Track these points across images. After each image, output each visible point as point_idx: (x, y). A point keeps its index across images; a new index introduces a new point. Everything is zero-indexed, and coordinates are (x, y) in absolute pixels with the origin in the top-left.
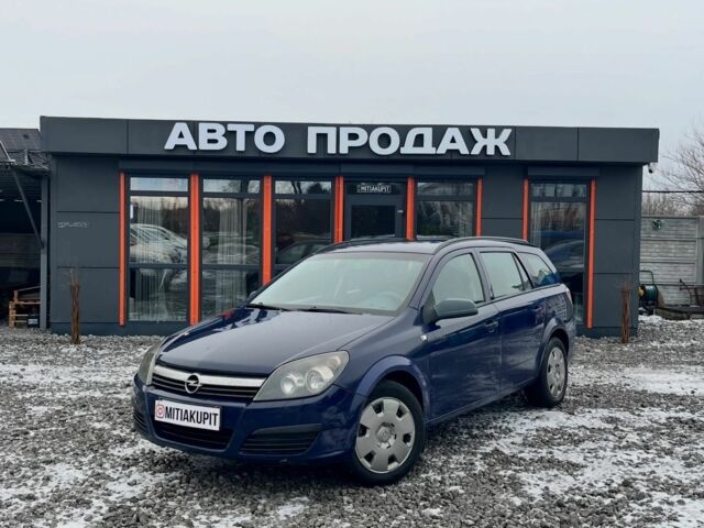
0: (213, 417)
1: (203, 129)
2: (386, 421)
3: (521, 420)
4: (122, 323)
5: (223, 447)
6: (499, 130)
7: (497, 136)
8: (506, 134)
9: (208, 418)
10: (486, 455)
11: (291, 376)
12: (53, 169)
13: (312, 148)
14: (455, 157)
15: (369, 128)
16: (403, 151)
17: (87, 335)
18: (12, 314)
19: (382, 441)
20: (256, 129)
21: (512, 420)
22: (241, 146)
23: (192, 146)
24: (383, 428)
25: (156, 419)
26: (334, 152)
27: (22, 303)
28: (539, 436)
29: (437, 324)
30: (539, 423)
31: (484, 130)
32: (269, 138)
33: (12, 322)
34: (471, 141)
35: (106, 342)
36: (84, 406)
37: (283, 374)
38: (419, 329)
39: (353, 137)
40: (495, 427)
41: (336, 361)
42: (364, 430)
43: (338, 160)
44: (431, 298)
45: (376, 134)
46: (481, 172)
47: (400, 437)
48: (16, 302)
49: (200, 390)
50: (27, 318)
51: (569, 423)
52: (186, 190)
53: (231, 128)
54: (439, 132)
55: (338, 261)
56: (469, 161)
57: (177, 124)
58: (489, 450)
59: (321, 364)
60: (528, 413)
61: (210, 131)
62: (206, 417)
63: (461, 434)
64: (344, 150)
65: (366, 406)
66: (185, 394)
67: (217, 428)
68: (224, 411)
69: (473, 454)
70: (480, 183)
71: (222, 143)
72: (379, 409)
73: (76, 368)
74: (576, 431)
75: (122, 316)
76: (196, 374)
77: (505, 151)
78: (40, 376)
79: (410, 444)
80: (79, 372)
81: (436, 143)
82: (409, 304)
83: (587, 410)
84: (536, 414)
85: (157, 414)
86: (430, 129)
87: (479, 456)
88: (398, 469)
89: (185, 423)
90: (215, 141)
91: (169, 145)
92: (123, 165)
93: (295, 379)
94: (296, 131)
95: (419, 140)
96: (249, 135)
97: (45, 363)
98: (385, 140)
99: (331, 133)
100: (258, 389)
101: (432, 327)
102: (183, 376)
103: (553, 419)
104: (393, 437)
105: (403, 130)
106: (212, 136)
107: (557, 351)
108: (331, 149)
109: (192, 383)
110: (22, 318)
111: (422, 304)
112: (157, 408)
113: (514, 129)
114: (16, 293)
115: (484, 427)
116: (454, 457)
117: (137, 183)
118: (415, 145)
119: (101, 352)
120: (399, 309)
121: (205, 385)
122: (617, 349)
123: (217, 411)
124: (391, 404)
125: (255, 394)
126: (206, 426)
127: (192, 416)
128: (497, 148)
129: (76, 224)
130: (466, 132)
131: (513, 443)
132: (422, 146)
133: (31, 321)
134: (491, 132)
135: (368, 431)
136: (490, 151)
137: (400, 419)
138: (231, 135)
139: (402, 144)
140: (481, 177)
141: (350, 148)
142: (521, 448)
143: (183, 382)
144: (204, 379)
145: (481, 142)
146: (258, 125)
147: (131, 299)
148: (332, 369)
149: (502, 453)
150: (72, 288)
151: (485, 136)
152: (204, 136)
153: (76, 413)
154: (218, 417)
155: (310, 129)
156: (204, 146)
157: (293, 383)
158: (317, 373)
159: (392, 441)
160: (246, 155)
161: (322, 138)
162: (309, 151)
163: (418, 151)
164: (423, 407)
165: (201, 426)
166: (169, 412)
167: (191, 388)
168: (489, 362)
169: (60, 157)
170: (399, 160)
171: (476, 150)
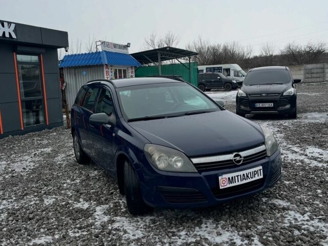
0: (259, 171)
9: (257, 173)
25: (222, 188)
49: (244, 160)
62: (255, 173)
66: (236, 166)
67: (262, 177)
85: (221, 185)
89: (244, 182)
109: (238, 158)
112: (221, 181)
123: (261, 167)
126: (257, 178)
127: (247, 176)
143: (232, 160)
144: (243, 154)
154: (262, 171)
165: (254, 179)
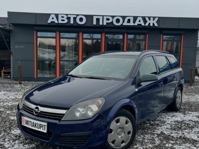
0: (44, 126)
1: (60, 16)
2: (121, 127)
3: (167, 117)
4: (35, 78)
5: (48, 139)
6: (154, 18)
7: (153, 20)
8: (156, 19)
9: (42, 127)
10: (158, 135)
11: (79, 109)
12: (13, 29)
13: (95, 23)
14: (140, 26)
15: (113, 17)
16: (124, 24)
17: (24, 81)
18: (3, 74)
19: (119, 135)
20: (77, 17)
21: (164, 117)
22: (72, 22)
23: (56, 22)
24: (119, 130)
25: (23, 124)
26: (102, 24)
27: (6, 71)
28: (176, 125)
29: (141, 84)
30: (175, 119)
31: (149, 18)
32: (81, 20)
33: (3, 77)
34: (145, 21)
35: (30, 84)
36: (11, 109)
37: (76, 108)
38: (134, 86)
39: (108, 19)
40: (159, 120)
41: (99, 102)
42: (111, 131)
43: (103, 27)
44: (139, 73)
45: (115, 19)
46: (148, 31)
47: (127, 133)
48: (4, 71)
49: (39, 113)
50: (7, 76)
51: (185, 118)
52: (55, 36)
53: (69, 16)
54: (135, 18)
55: (102, 58)
56: (144, 28)
57: (51, 15)
58: (159, 132)
59: (93, 103)
60: (169, 114)
61: (62, 17)
62: (41, 126)
63: (147, 123)
64: (105, 24)
65: (113, 120)
66: (34, 115)
67: (45, 131)
68: (49, 124)
69: (153, 134)
70: (147, 35)
71: (66, 21)
72: (118, 121)
73: (17, 93)
74: (189, 122)
75: (35, 75)
76: (38, 106)
77: (156, 25)
78: (3, 96)
79: (130, 135)
80: (17, 94)
81: (134, 22)
82: (130, 76)
83: (190, 112)
84: (172, 114)
85: (23, 123)
86: (133, 17)
87: (156, 135)
88: (125, 146)
89: (33, 128)
90: (64, 20)
91: (49, 21)
92: (35, 28)
93: (81, 110)
94: (89, 18)
95: (129, 21)
96: (75, 19)
97: (7, 91)
98: (118, 21)
99: (101, 18)
100: (64, 115)
101: (139, 85)
102: (33, 106)
103: (179, 117)
104: (123, 133)
105: (124, 18)
106: (63, 19)
107: (179, 91)
108: (101, 23)
109: (36, 110)
110: (6, 76)
111: (136, 76)
112: (23, 120)
113: (159, 18)
114: (4, 68)
115: (155, 120)
116: (146, 136)
117: (39, 34)
118: (128, 22)
119: (27, 87)
120: (126, 78)
121: (42, 112)
122: (189, 87)
123: (46, 124)
124: (123, 119)
125: (62, 117)
126: (41, 130)
127: (36, 125)
128: (153, 24)
129: (21, 47)
130: (144, 18)
131: (167, 128)
132: (130, 23)
133: (8, 77)
134: (152, 19)
135: (113, 131)
136: (151, 25)
137: (127, 125)
138: (69, 19)
139: (123, 22)
140: (148, 33)
141: (107, 23)
142: (171, 131)
143: (33, 109)
144: (41, 109)
145: (148, 22)
146: (77, 15)
147: (38, 71)
148: (97, 106)
149: (164, 134)
150: (19, 67)
151: (150, 20)
152: (60, 19)
153: (8, 112)
154: (46, 127)
155: (94, 16)
156: (60, 22)
157: (80, 112)
158: (90, 108)
159: (123, 135)
160: (73, 25)
161: (98, 20)
162: (94, 24)
163: (129, 24)
164: (135, 119)
165: (39, 130)
166: (27, 122)
167: (36, 112)
168: (155, 96)
169: (15, 25)
170: (122, 27)
171: (147, 24)
